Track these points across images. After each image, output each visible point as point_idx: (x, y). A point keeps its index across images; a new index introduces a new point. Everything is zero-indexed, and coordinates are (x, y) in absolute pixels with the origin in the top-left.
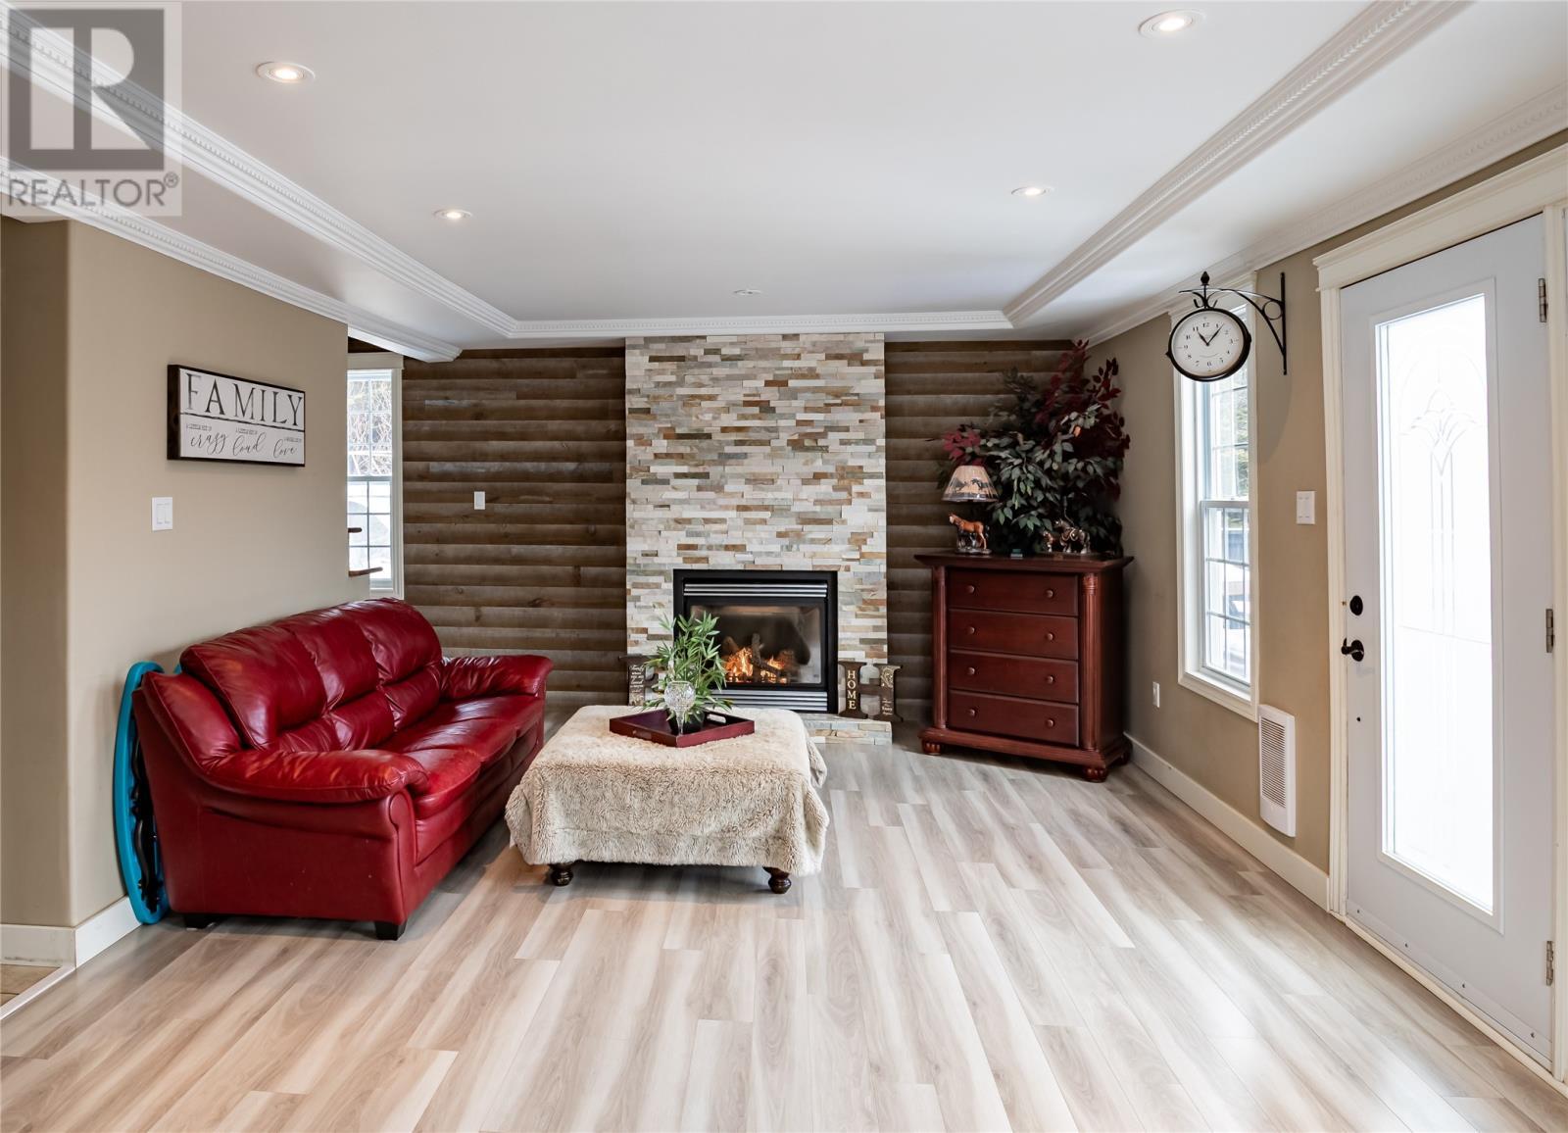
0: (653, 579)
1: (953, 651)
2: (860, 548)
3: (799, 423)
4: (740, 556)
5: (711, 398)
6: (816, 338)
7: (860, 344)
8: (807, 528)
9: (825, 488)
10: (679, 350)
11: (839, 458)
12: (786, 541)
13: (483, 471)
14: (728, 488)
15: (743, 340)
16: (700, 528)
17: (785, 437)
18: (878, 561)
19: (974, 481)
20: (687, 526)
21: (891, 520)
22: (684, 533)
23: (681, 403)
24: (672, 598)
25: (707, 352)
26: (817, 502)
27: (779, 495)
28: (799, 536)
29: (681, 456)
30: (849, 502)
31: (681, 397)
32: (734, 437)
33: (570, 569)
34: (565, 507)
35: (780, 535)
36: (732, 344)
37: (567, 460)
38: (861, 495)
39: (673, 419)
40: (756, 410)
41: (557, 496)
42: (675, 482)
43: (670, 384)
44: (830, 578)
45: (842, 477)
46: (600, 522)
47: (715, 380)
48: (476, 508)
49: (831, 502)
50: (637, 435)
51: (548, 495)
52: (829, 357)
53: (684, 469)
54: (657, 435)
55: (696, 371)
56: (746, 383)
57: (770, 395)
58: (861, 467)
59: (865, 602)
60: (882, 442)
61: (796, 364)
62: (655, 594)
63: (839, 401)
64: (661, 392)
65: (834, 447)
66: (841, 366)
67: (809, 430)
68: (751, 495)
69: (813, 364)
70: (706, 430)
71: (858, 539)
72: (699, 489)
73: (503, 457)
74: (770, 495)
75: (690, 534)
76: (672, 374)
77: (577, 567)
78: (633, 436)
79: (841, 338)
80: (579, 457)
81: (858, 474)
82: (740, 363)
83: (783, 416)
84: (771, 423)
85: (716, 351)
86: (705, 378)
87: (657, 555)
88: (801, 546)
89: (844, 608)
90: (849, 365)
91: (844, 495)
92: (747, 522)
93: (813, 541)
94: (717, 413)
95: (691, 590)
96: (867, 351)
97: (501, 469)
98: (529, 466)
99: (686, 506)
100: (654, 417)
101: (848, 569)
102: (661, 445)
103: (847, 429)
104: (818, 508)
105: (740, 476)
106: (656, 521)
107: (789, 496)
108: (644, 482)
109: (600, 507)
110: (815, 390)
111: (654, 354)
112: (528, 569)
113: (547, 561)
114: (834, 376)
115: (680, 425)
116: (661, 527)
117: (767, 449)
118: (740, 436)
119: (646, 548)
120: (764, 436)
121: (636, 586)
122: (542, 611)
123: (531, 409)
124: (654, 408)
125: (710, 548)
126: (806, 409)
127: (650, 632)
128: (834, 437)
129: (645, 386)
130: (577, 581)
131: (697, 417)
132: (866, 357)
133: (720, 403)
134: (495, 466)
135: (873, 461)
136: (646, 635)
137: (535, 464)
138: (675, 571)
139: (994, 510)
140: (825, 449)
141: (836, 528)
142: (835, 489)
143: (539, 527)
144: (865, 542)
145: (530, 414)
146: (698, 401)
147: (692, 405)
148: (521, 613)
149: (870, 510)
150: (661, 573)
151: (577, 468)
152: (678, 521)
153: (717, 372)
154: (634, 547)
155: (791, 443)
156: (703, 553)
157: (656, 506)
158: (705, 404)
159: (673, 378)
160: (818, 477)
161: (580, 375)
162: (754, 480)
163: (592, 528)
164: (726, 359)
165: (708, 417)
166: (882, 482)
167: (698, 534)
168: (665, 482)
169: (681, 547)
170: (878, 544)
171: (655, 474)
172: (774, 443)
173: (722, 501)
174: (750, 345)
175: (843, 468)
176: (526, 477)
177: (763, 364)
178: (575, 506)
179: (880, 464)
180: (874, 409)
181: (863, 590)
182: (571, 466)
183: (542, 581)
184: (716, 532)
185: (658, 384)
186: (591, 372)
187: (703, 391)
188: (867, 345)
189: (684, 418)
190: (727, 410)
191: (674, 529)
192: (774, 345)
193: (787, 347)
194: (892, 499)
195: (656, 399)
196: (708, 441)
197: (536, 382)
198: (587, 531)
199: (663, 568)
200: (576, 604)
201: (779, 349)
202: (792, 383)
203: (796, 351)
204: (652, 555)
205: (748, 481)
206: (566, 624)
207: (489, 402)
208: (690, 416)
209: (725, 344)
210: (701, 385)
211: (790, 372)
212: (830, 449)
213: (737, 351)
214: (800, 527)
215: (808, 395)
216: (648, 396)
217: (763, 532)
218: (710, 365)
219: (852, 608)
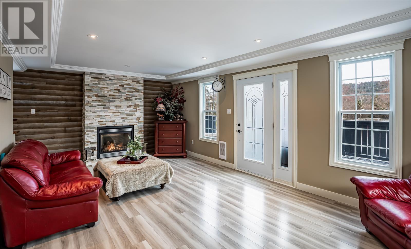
0: (92, 130)
1: (159, 139)
2: (139, 120)
3: (127, 95)
4: (113, 123)
5: (107, 88)
6: (130, 77)
7: (139, 79)
8: (128, 117)
9: (132, 108)
10: (99, 76)
11: (135, 102)
12: (123, 119)
13: (35, 103)
14: (110, 108)
15: (114, 76)
16: (104, 117)
17: (123, 97)
18: (142, 123)
19: (162, 107)
20: (101, 117)
21: (145, 115)
22: (100, 118)
23: (99, 89)
24: (97, 133)
25: (106, 77)
26: (130, 111)
27: (122, 110)
28: (126, 118)
29: (99, 101)
30: (137, 111)
31: (99, 87)
32: (112, 97)
33: (63, 128)
34: (62, 113)
35: (122, 118)
36: (112, 76)
37: (62, 101)
38: (139, 110)
39: (97, 92)
40: (117, 91)
41: (59, 110)
42: (97, 107)
43: (96, 84)
44: (133, 127)
45: (135, 106)
46: (72, 116)
47: (108, 84)
48: (32, 113)
49: (133, 111)
50: (88, 95)
51: (57, 110)
52: (133, 81)
53: (100, 104)
54: (93, 96)
55: (103, 82)
56: (115, 85)
57: (120, 88)
58: (139, 104)
59: (139, 131)
60: (143, 99)
61: (126, 82)
62: (92, 133)
63: (135, 91)
64: (94, 85)
65: (134, 100)
66: (135, 83)
67: (129, 96)
68: (116, 110)
69: (130, 82)
70: (106, 95)
71: (138, 119)
72: (104, 108)
73: (41, 99)
74: (120, 110)
75: (101, 119)
76: (97, 82)
77: (65, 128)
78: (87, 96)
79: (135, 78)
80: (66, 100)
81: (138, 105)
82: (114, 81)
83: (123, 93)
84: (120, 94)
85: (108, 78)
86: (105, 83)
87: (93, 124)
88: (127, 120)
89: (135, 133)
90: (137, 83)
91: (135, 110)
92: (115, 116)
93: (129, 119)
94: (108, 91)
95: (101, 131)
96: (140, 81)
97: (41, 103)
98: (50, 102)
99: (100, 112)
100: (92, 91)
101: (136, 125)
102: (94, 98)
103: (136, 96)
104: (130, 112)
105: (113, 105)
106: (92, 116)
107: (124, 110)
108: (90, 107)
109: (72, 113)
110: (130, 88)
111: (93, 77)
112: (50, 129)
113: (56, 127)
114: (134, 85)
115: (99, 93)
116: (94, 117)
117: (119, 100)
118: (114, 97)
119: (90, 122)
120: (119, 97)
121: (87, 131)
122: (55, 140)
123: (51, 87)
124: (92, 89)
125: (106, 122)
126: (128, 92)
127: (91, 142)
128: (134, 98)
129: (90, 84)
130: (65, 131)
131: (103, 92)
132: (140, 82)
133: (109, 89)
134: (39, 102)
135: (141, 103)
136: (90, 143)
137: (52, 102)
138: (97, 127)
139: (165, 112)
140: (132, 100)
141: (134, 116)
142: (134, 108)
143: (53, 118)
144: (139, 119)
145: (51, 88)
146: (104, 88)
147: (102, 89)
148: (48, 141)
149: (140, 113)
150: (94, 128)
151: (65, 103)
152: (98, 116)
153: (108, 82)
154: (87, 122)
155: (125, 99)
156: (105, 123)
157: (93, 112)
158: (105, 89)
159: (97, 83)
160: (130, 106)
161: (66, 79)
162: (117, 107)
163: (70, 118)
164: (110, 79)
165: (106, 92)
166: (143, 107)
167: (103, 119)
168: (95, 107)
169: (99, 122)
170: (142, 120)
171: (93, 105)
172: (121, 98)
173: (109, 111)
174: (116, 77)
175: (135, 104)
176: (49, 105)
177: (119, 81)
178: (64, 112)
179: (142, 104)
180: (142, 93)
181: (139, 129)
182: (64, 102)
183: (54, 132)
184: (108, 118)
185: (93, 84)
186: (69, 79)
187: (105, 86)
188: (140, 80)
189: (100, 92)
190: (111, 91)
191: (97, 118)
192: (121, 78)
193: (124, 78)
194: (145, 110)
195: (93, 87)
196: (106, 98)
197: (53, 80)
198: (68, 119)
199: (94, 127)
200: (65, 137)
201: (122, 78)
202: (125, 86)
203: (126, 79)
204: (92, 124)
205: (115, 107)
206: (61, 143)
207: (36, 84)
208: (102, 92)
209: (110, 76)
210: (104, 85)
211: (124, 84)
212: (133, 100)
213: (113, 78)
214: (126, 116)
215: (128, 89)
216: (91, 86)
217: (119, 118)
218: (107, 80)
219: (137, 133)
